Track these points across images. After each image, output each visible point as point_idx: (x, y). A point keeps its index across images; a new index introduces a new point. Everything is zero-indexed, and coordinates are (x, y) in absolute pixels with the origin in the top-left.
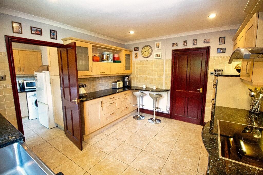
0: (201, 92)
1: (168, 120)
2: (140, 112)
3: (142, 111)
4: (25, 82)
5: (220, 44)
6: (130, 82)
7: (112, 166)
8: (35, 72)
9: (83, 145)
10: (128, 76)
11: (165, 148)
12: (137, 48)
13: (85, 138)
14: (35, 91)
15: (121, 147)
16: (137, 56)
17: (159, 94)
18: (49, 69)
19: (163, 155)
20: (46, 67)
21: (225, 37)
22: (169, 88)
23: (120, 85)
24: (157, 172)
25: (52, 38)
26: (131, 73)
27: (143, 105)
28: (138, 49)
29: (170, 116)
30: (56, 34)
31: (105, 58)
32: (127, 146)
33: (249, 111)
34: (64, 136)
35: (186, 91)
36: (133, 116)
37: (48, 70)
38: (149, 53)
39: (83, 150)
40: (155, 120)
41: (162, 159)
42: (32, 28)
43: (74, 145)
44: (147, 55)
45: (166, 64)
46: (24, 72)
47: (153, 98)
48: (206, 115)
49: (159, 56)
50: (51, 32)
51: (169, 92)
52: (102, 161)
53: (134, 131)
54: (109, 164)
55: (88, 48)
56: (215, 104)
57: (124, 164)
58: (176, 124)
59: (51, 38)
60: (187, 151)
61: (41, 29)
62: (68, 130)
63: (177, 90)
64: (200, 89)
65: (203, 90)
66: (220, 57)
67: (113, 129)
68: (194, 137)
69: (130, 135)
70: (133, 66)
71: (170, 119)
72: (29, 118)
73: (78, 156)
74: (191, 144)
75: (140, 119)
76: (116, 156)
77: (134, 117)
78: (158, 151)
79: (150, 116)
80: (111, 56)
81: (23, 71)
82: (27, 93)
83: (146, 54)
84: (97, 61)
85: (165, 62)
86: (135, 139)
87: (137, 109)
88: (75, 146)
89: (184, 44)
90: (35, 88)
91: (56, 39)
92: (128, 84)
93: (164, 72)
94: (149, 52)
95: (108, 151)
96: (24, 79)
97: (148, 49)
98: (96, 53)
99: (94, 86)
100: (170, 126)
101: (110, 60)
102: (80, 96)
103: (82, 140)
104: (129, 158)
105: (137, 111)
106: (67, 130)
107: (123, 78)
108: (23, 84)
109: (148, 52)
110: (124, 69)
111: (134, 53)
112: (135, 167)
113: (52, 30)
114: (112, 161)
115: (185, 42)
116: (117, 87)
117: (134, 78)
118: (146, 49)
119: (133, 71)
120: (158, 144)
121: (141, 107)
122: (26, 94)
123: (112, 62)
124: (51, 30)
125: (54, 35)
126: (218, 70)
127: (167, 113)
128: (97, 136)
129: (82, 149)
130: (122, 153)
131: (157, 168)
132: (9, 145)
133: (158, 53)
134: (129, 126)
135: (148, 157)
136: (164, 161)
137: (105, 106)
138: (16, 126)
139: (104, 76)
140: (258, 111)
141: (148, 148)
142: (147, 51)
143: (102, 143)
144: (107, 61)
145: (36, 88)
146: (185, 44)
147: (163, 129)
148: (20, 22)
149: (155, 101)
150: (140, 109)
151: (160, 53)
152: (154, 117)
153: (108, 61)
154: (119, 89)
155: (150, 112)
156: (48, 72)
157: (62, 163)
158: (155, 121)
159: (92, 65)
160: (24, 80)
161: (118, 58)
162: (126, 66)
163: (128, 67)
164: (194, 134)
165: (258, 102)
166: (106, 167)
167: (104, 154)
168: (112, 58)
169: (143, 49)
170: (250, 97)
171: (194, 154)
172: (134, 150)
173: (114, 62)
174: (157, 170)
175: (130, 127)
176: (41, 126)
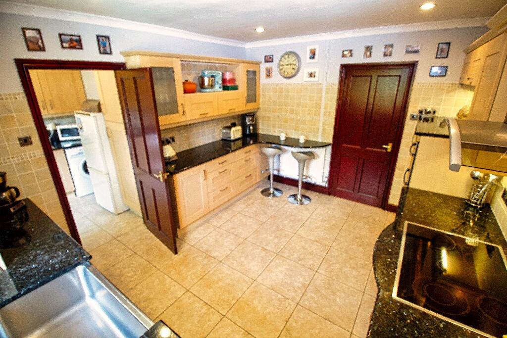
0: (389, 150)
1: (325, 197)
2: (274, 180)
3: (279, 179)
4: (59, 128)
5: (438, 56)
6: (255, 126)
7: (227, 281)
8: (77, 113)
9: (178, 246)
10: (252, 115)
11: (314, 251)
12: (270, 58)
13: (179, 233)
14: (80, 145)
15: (242, 247)
16: (269, 74)
17: (310, 152)
18: (103, 107)
19: (311, 262)
20: (97, 104)
21: (449, 44)
22: (330, 141)
23: (236, 133)
24: (299, 291)
25: (102, 51)
26: (258, 108)
27: (279, 171)
28: (271, 60)
29: (327, 190)
30: (108, 42)
31: (206, 83)
32: (251, 248)
33: (467, 203)
34: (143, 228)
35: (361, 146)
36: (261, 190)
37: (100, 110)
38: (293, 69)
39: (179, 253)
40: (300, 198)
41: (309, 270)
42: (63, 37)
43: (163, 245)
44: (290, 73)
45: (327, 92)
46: (54, 109)
47: (299, 161)
48: (394, 193)
49: (314, 76)
50: (98, 41)
51: (329, 149)
52: (211, 272)
53: (262, 218)
54: (223, 277)
55: (173, 68)
56: (408, 185)
57: (247, 279)
58: (336, 206)
59: (100, 53)
60: (352, 256)
61: (79, 36)
62: (150, 219)
63: (344, 145)
64: (387, 145)
65: (393, 148)
66: (434, 85)
67: (226, 216)
68: (367, 231)
69: (255, 227)
70: (261, 93)
71: (328, 196)
72: (75, 193)
73: (172, 264)
74: (359, 244)
75: (274, 196)
76: (233, 264)
77: (262, 192)
78: (302, 257)
79: (292, 190)
80: (219, 79)
81: (52, 108)
82: (67, 151)
83: (289, 70)
84: (193, 91)
85: (324, 89)
86: (265, 235)
87: (269, 177)
88: (164, 248)
89: (365, 53)
90: (79, 140)
91: (111, 53)
92: (252, 132)
93: (322, 110)
94: (294, 67)
95: (220, 255)
96: (56, 121)
97: (292, 59)
98: (189, 74)
99: (188, 138)
100: (327, 210)
101: (217, 87)
102: (167, 162)
103: (175, 235)
104: (254, 267)
105: (269, 179)
106: (148, 219)
107: (242, 119)
108: (55, 131)
109: (292, 66)
110: (245, 102)
111: (263, 66)
112: (265, 283)
113: (101, 36)
114: (227, 272)
115: (369, 49)
116: (232, 138)
117: (264, 117)
118: (289, 60)
119: (261, 103)
120: (303, 244)
121: (276, 173)
122: (64, 151)
123: (221, 89)
124: (98, 36)
125: (105, 46)
126: (426, 110)
127: (324, 184)
128: (200, 228)
129: (176, 253)
130: (243, 259)
131: (300, 285)
132: (70, 270)
133: (312, 70)
134: (254, 209)
135: (286, 267)
136: (312, 273)
137: (210, 176)
138: (67, 231)
139: (207, 119)
140: (480, 204)
141: (287, 251)
142: (290, 64)
143: (208, 240)
144: (210, 90)
145: (82, 140)
146: (368, 54)
147: (314, 216)
148: (38, 27)
149: (301, 165)
150: (274, 176)
151: (317, 70)
152: (300, 191)
153: (213, 90)
154: (235, 141)
155: (292, 182)
156: (100, 114)
157: (147, 275)
158: (301, 200)
159: (183, 103)
160: (56, 125)
161: (233, 80)
162: (248, 95)
163: (252, 97)
164: (367, 226)
165: (483, 189)
166: (217, 282)
167: (214, 260)
168: (220, 82)
169: (283, 59)
170: (472, 180)
171: (362, 262)
172: (263, 253)
173: (225, 88)
174: (299, 288)
175: (255, 212)
176: (101, 209)
